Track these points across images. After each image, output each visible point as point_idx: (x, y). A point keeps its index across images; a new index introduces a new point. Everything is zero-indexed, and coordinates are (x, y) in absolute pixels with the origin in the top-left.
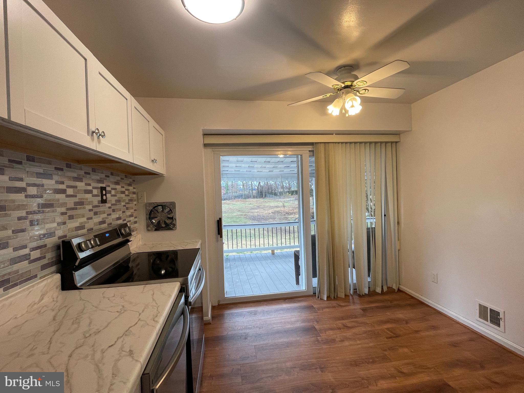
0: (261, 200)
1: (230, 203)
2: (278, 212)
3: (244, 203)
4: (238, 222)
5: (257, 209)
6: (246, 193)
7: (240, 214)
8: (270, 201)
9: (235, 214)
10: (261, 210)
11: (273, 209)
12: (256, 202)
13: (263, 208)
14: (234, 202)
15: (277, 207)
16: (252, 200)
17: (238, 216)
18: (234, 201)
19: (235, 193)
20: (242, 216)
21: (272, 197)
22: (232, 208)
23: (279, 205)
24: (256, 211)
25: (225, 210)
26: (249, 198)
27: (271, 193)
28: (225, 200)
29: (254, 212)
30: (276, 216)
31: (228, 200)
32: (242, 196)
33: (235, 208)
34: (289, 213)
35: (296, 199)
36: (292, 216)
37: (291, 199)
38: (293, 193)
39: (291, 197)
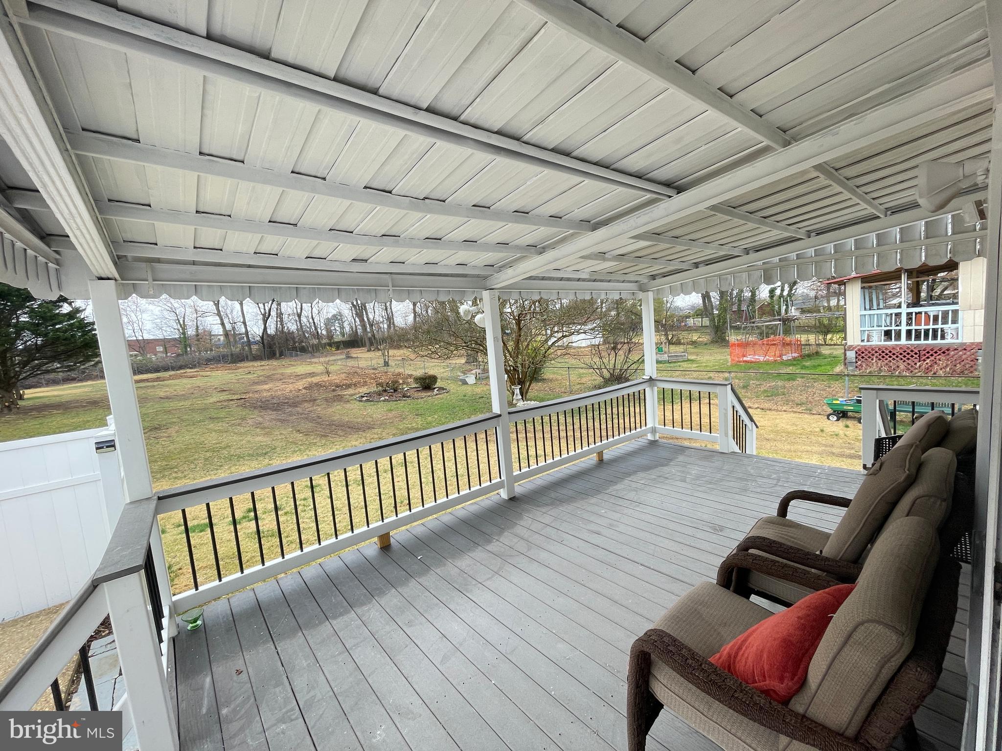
0: (274, 363)
1: (195, 373)
2: (318, 385)
3: (232, 373)
4: (222, 418)
5: (267, 384)
6: (236, 349)
7: (226, 397)
8: (293, 363)
9: (212, 400)
10: (278, 384)
11: (304, 380)
12: (262, 368)
13: (280, 380)
14: (207, 371)
15: (312, 375)
16: (251, 364)
17: (220, 404)
18: (207, 369)
19: (207, 351)
20: (232, 402)
21: (297, 355)
22: (201, 384)
23: (315, 370)
24: (266, 387)
25: (184, 393)
26: (242, 360)
27: (294, 349)
28: (180, 368)
29: (261, 391)
30: (316, 395)
31: (191, 368)
32: (224, 357)
33: (209, 384)
34: (343, 385)
35: (348, 357)
36: (351, 391)
37: (339, 357)
38: (338, 345)
39: (337, 354)
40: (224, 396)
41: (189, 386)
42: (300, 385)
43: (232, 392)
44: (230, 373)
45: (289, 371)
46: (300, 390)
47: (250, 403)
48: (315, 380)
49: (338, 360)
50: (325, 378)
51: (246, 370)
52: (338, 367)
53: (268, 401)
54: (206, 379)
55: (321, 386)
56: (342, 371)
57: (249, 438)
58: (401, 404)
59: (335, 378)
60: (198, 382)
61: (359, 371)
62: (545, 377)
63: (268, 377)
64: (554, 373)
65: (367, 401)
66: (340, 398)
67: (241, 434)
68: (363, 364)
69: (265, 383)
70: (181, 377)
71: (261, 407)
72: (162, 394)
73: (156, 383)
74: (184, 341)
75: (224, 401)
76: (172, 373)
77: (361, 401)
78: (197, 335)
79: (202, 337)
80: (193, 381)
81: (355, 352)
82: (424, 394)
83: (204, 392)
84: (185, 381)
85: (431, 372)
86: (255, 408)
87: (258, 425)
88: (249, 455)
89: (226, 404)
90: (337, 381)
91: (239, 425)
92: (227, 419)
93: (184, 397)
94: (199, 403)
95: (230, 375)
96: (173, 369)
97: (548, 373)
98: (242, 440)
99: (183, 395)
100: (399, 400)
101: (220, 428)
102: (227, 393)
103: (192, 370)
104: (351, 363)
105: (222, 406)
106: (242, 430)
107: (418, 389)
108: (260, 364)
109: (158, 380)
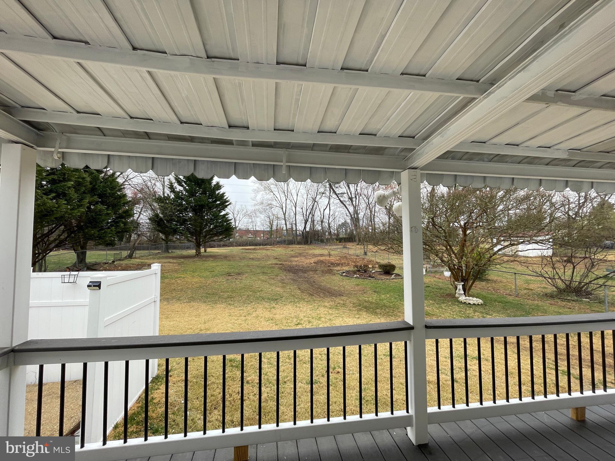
0: (305, 247)
1: (270, 248)
6: (290, 238)
10: (302, 258)
11: (316, 258)
12: (299, 249)
16: (295, 246)
18: (276, 247)
20: (277, 265)
22: (270, 254)
23: (324, 253)
26: (292, 244)
29: (293, 261)
30: (319, 267)
33: (273, 254)
34: (335, 263)
35: (345, 247)
36: (339, 268)
37: (339, 247)
38: (340, 240)
39: (338, 245)
40: (275, 262)
41: (264, 254)
42: (312, 261)
43: (280, 260)
44: (284, 250)
45: (311, 252)
46: (311, 263)
47: (284, 267)
48: (322, 258)
49: (338, 248)
50: (328, 258)
51: (292, 249)
52: (337, 253)
53: (293, 267)
54: (273, 252)
55: (323, 263)
56: (339, 255)
57: (274, 287)
58: (366, 281)
59: (333, 259)
60: (268, 253)
61: (348, 256)
62: (489, 278)
63: (300, 254)
64: (499, 276)
65: (346, 276)
66: (330, 272)
67: (271, 284)
68: (351, 252)
69: (297, 257)
71: (289, 270)
72: (251, 257)
73: (252, 251)
74: (270, 232)
75: (274, 264)
77: (342, 275)
78: (277, 230)
80: (267, 252)
81: (349, 245)
82: (384, 277)
83: (268, 257)
84: (264, 251)
85: (393, 262)
90: (333, 261)
93: (259, 260)
94: (263, 263)
97: (493, 274)
99: (259, 258)
100: (366, 279)
102: (277, 260)
104: (345, 251)
105: (272, 267)
107: (381, 273)
108: (299, 247)
109: (254, 249)
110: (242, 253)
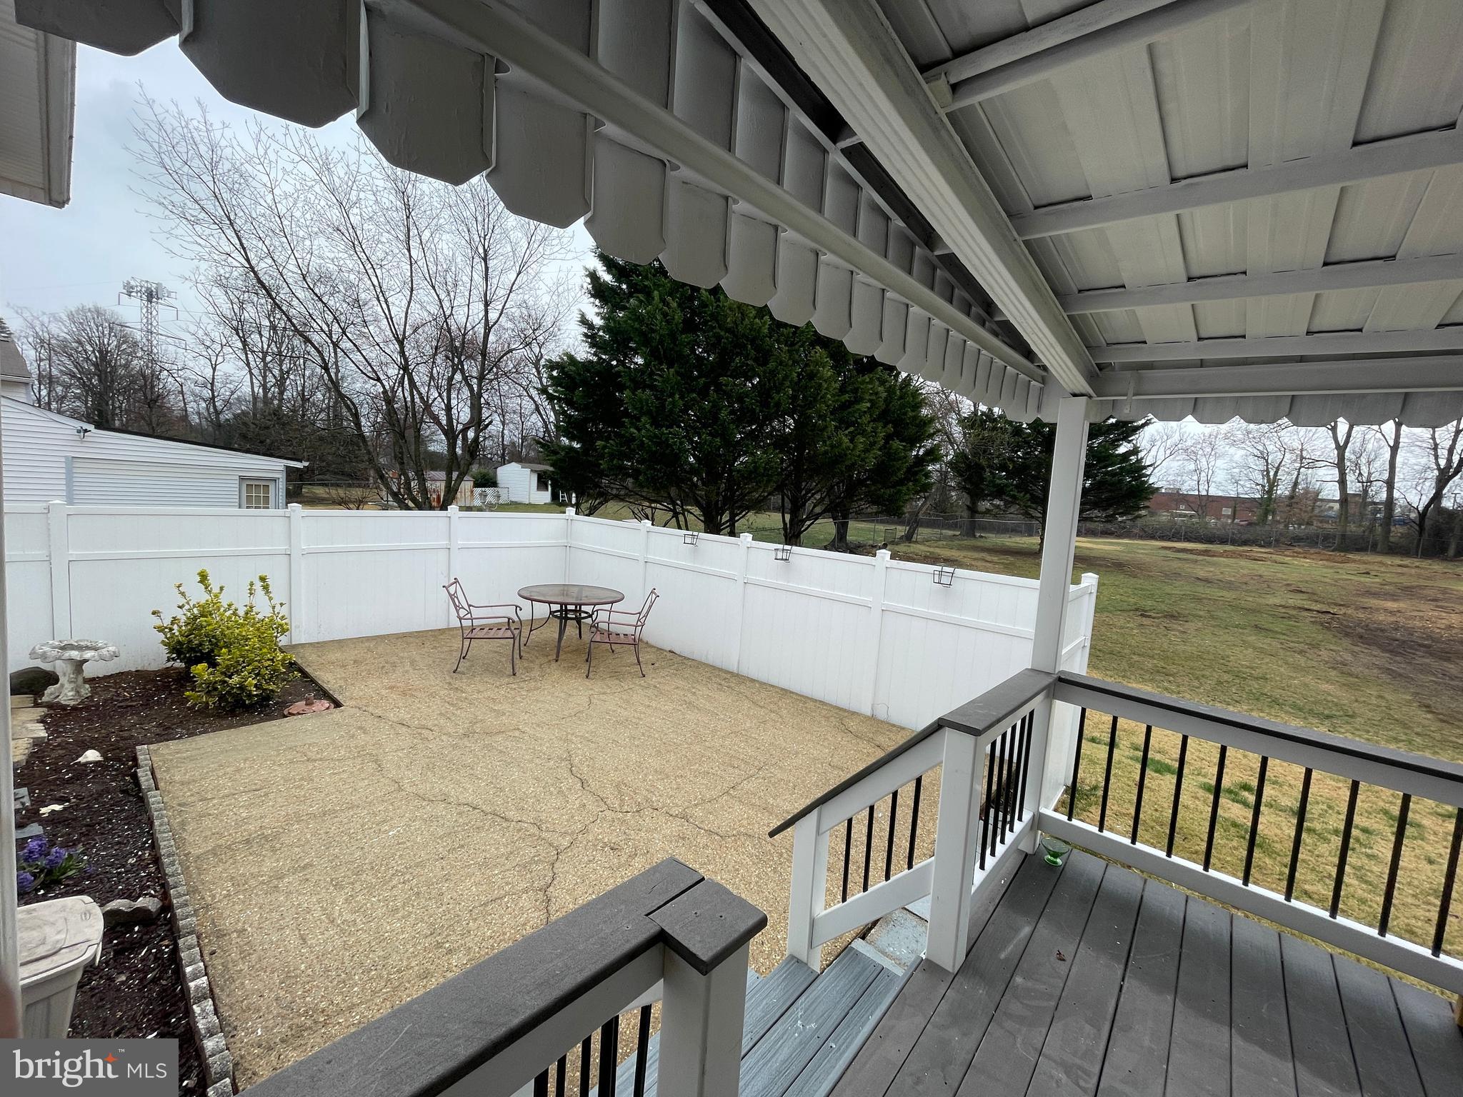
1: (1265, 555)
3: (1332, 567)
4: (1277, 632)
7: (1299, 603)
9: (1272, 600)
14: (1285, 556)
17: (1284, 610)
18: (1287, 553)
19: (1300, 525)
20: (1306, 614)
22: (1266, 573)
24: (1389, 604)
25: (1233, 579)
28: (1245, 543)
29: (1375, 609)
31: (1261, 546)
32: (1326, 538)
33: (1280, 575)
40: (1294, 601)
41: (1245, 572)
43: (1316, 597)
44: (1327, 567)
51: (1361, 566)
53: (1381, 629)
54: (1279, 567)
57: (1309, 679)
60: (1263, 569)
63: (1405, 588)
67: (1296, 668)
69: (1390, 596)
70: (1241, 556)
71: (1361, 637)
72: (1201, 574)
73: (1200, 558)
74: (1267, 503)
75: (1294, 608)
76: (1229, 548)
78: (1292, 497)
79: (1302, 500)
80: (1256, 567)
83: (1267, 585)
84: (1243, 563)
86: (1347, 635)
87: (1340, 666)
88: (1294, 706)
89: (1294, 612)
91: (1301, 652)
92: (1284, 637)
93: (1230, 586)
94: (1250, 600)
95: (1325, 570)
96: (1234, 542)
98: (1294, 679)
99: (1230, 582)
101: (1264, 646)
102: (1305, 596)
103: (1263, 550)
105: (1287, 614)
106: (1302, 661)
109: (1206, 553)
110: (1166, 558)
